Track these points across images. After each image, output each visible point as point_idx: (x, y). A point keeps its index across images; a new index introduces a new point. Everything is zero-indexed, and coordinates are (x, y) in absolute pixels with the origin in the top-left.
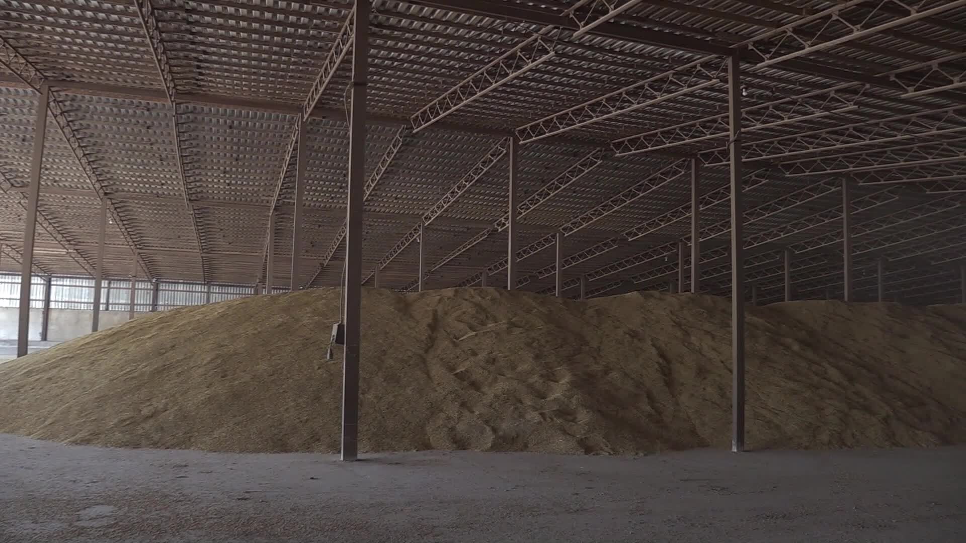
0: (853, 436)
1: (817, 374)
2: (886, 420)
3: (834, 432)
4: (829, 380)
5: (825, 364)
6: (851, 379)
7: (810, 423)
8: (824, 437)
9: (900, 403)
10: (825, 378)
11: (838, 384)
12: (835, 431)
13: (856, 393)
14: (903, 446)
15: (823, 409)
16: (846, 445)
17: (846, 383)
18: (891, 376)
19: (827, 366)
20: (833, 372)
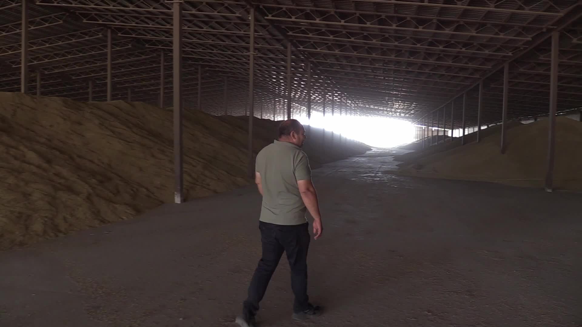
0: (65, 219)
1: (16, 158)
2: (89, 198)
3: (46, 219)
4: (29, 163)
5: (22, 148)
6: (49, 161)
7: (19, 213)
8: (38, 226)
9: (94, 180)
10: (24, 162)
11: (39, 167)
12: (46, 217)
13: (57, 175)
14: (109, 222)
15: (30, 195)
16: (60, 232)
17: (45, 165)
18: (79, 157)
19: (26, 150)
20: (31, 156)
